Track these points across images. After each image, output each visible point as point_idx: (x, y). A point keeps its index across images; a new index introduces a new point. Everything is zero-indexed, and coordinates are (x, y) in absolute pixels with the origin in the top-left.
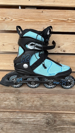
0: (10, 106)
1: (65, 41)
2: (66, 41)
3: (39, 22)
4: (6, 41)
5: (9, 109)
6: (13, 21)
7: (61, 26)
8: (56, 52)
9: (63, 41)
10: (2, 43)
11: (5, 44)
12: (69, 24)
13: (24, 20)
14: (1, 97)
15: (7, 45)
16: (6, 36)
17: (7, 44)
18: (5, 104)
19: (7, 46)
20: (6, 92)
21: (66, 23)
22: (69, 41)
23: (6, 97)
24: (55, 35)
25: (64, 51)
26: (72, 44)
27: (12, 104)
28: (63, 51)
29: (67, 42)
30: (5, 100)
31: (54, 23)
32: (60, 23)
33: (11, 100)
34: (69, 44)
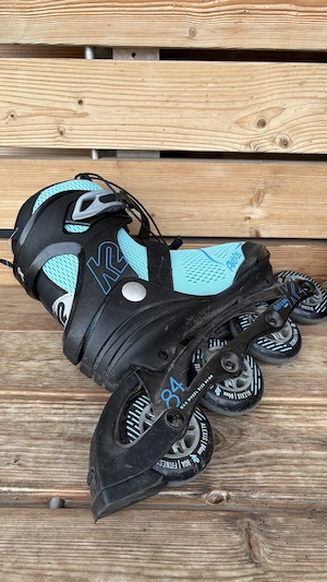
0: (47, 376)
1: (288, 95)
2: (296, 95)
4: (21, 95)
5: (45, 388)
7: (273, 21)
8: (248, 145)
9: (280, 96)
10: (5, 105)
11: (19, 111)
12: (307, 9)
15: (30, 115)
16: (21, 74)
17: (29, 111)
18: (28, 371)
19: (29, 120)
21: (293, 7)
22: (308, 94)
24: (247, 67)
25: (285, 143)
26: (321, 110)
27: (55, 371)
28: (278, 140)
29: (300, 101)
31: (241, 6)
32: (267, 7)
33: (50, 356)
34: (306, 109)
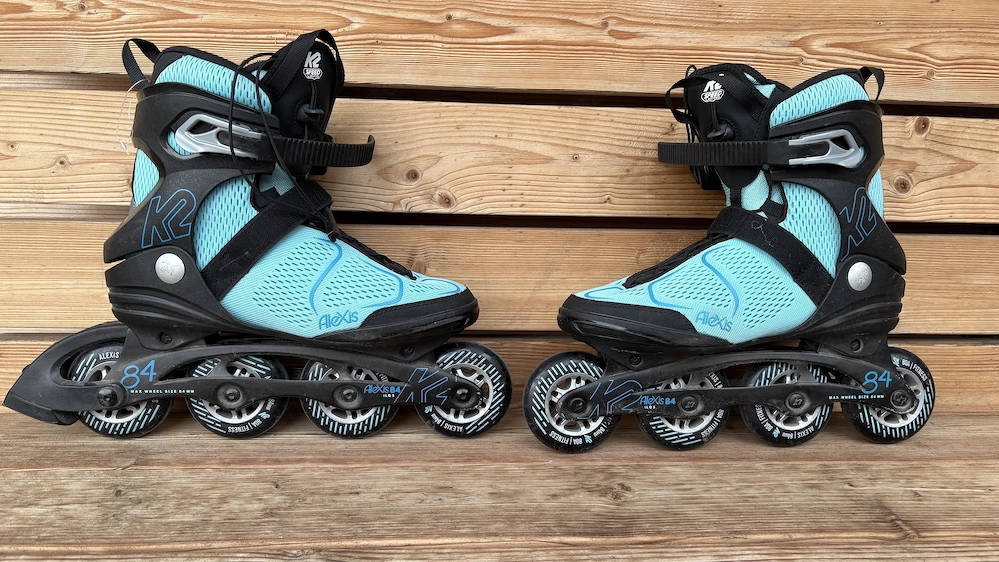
0: (50, 525)
1: (443, 141)
2: (454, 141)
3: (282, 27)
4: (77, 135)
5: (40, 541)
6: (124, 18)
7: (414, 55)
8: (396, 203)
9: (433, 142)
10: (53, 148)
11: (72, 156)
12: (454, 40)
13: (195, 17)
14: (6, 488)
15: (88, 162)
16: (79, 110)
17: (88, 156)
18: (24, 520)
19: (86, 168)
20: (48, 459)
21: (438, 38)
22: (470, 140)
23: (38, 485)
24: (386, 105)
25: (447, 201)
26: (489, 160)
27: (67, 518)
28: (437, 197)
29: (460, 149)
30: (30, 498)
31: (371, 36)
32: (405, 37)
33: (65, 500)
34: (470, 157)
